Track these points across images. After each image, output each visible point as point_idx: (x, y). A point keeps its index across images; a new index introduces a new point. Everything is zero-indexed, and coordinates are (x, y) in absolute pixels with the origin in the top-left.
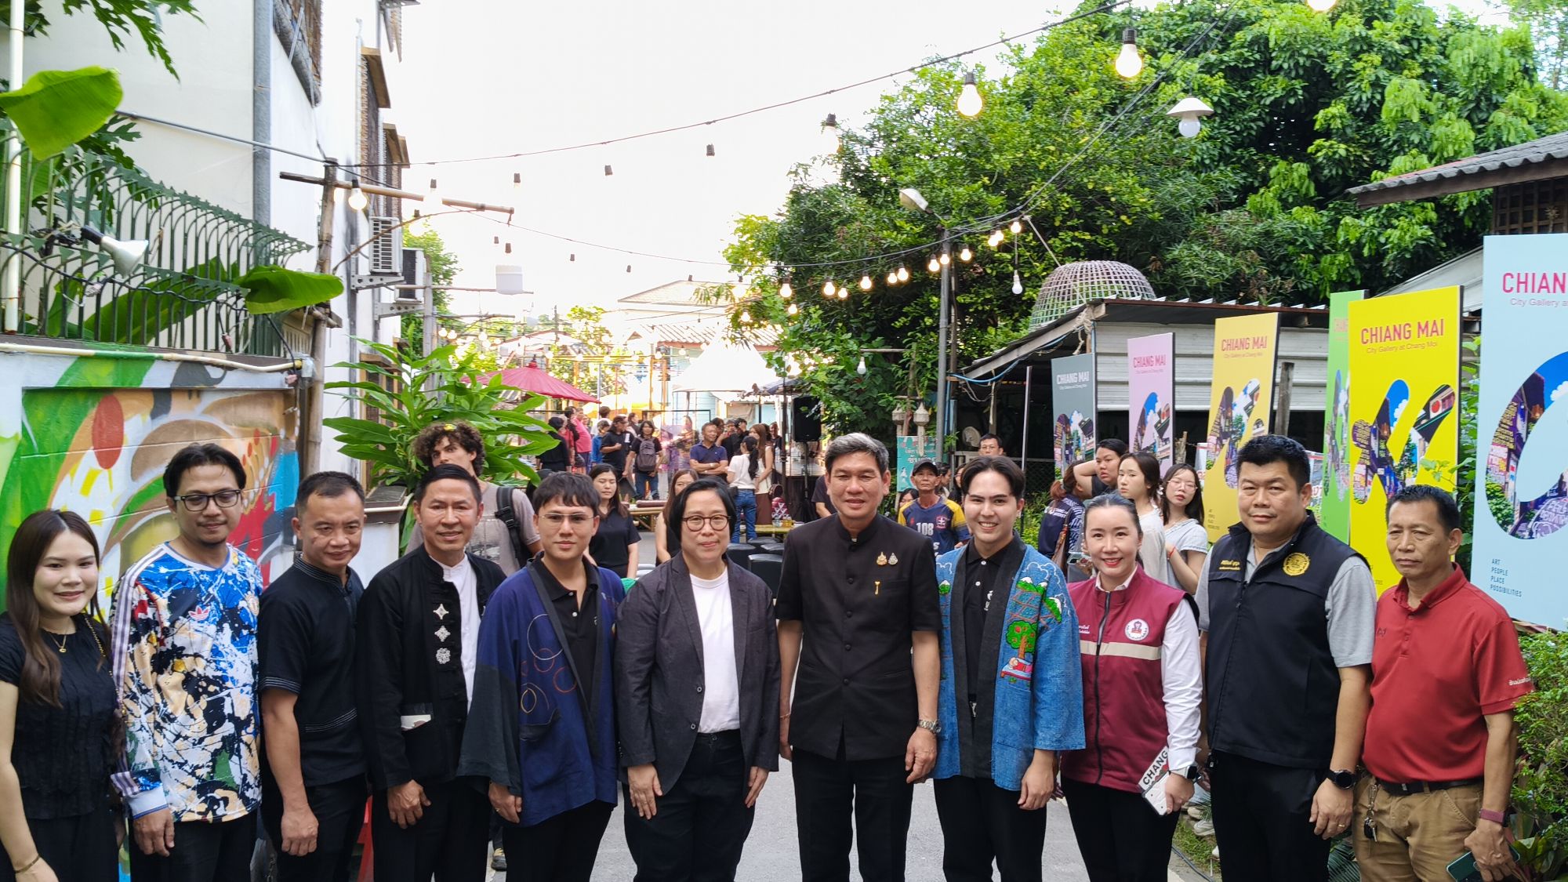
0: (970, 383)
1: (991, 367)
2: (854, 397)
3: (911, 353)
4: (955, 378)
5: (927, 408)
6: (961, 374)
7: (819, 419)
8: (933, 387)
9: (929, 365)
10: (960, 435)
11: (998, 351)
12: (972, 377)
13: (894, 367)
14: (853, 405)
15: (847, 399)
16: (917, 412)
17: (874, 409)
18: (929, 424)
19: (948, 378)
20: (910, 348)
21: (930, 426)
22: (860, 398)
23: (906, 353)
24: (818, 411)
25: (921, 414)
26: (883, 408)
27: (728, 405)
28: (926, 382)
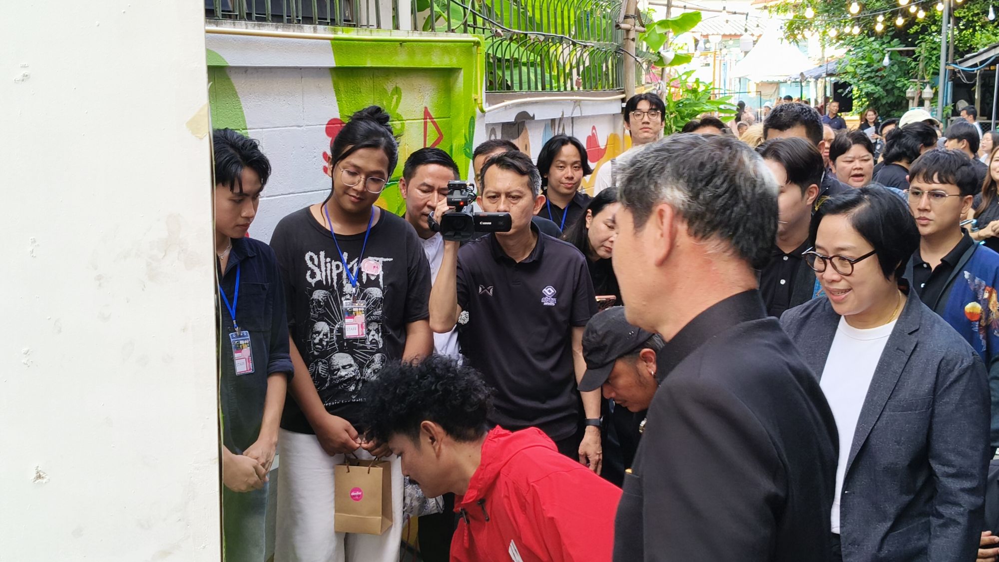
0: (963, 70)
1: (977, 60)
2: (878, 80)
3: (922, 50)
4: (952, 66)
5: (932, 88)
6: (956, 64)
7: (851, 97)
8: (936, 73)
9: (934, 58)
10: (954, 106)
11: (981, 50)
12: (965, 66)
13: (909, 59)
14: (876, 86)
15: (873, 83)
16: (925, 91)
17: (892, 89)
18: (932, 99)
19: (947, 66)
20: (921, 46)
21: (933, 100)
22: (883, 82)
23: (917, 50)
24: (851, 91)
25: (928, 92)
26: (899, 88)
27: (757, 85)
28: (932, 71)
